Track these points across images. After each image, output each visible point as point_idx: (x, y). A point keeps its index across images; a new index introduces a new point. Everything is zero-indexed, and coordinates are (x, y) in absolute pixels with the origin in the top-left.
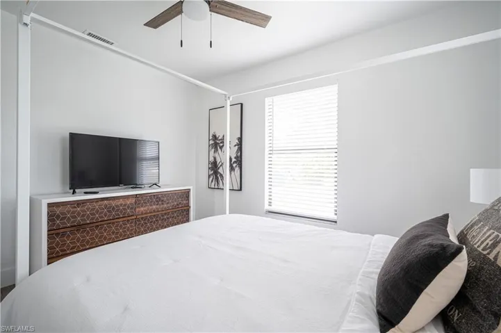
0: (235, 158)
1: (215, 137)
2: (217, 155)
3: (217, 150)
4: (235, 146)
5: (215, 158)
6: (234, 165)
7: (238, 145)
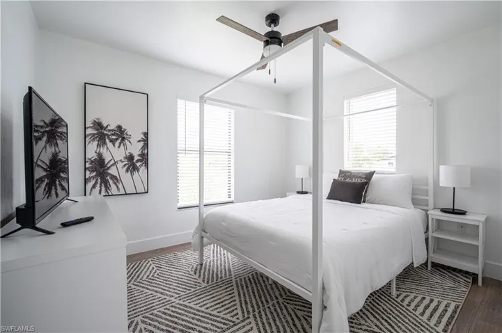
0: (139, 155)
1: (98, 125)
2: (103, 150)
3: (105, 143)
4: (139, 141)
5: (100, 155)
6: (138, 164)
7: (143, 140)
